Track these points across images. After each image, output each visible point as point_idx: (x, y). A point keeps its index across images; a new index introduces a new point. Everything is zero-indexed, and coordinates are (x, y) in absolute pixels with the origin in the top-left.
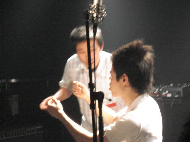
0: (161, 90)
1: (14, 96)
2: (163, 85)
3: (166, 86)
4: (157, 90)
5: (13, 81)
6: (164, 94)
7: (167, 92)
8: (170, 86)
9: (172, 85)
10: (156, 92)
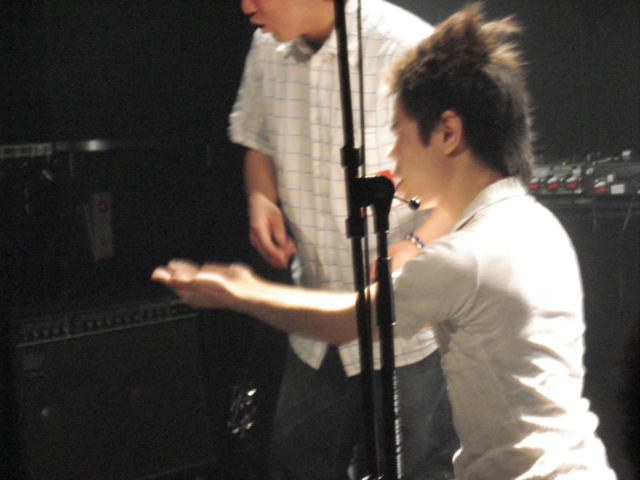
0: (590, 171)
1: (97, 197)
2: (599, 154)
3: (609, 159)
4: (577, 172)
5: (94, 145)
6: (600, 184)
7: (610, 178)
8: (621, 160)
9: (626, 154)
10: (572, 179)
